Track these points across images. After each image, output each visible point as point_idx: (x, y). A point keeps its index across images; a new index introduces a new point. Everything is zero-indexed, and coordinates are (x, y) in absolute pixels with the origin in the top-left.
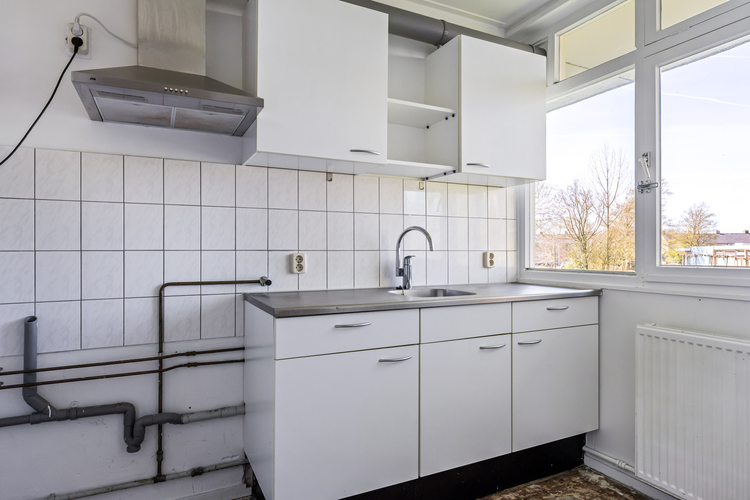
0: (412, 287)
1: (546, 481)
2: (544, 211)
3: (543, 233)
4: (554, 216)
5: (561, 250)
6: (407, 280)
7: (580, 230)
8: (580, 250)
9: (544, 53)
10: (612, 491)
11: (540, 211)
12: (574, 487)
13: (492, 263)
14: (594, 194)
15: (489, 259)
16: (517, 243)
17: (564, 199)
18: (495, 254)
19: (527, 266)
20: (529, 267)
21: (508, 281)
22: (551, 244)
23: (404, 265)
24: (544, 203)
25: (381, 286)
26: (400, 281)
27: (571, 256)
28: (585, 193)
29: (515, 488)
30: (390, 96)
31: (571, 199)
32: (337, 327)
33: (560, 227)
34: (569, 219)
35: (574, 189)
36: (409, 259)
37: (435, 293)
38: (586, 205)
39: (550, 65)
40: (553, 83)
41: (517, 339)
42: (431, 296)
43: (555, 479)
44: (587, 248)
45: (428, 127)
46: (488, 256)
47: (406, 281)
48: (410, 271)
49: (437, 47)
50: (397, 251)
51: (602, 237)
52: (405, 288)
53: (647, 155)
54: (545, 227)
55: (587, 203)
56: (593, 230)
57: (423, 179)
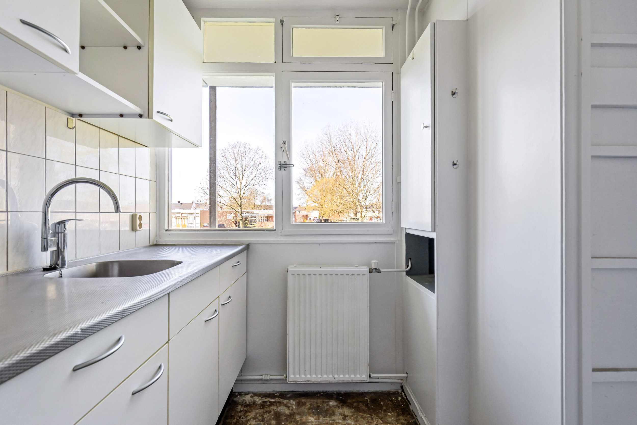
10: (266, 402)
12: (244, 416)
13: (140, 225)
15: (137, 222)
16: (156, 205)
18: (142, 216)
19: (167, 228)
21: (150, 244)
23: (56, 233)
36: (63, 225)
46: (137, 218)
52: (57, 267)
53: (284, 143)
57: (73, 115)
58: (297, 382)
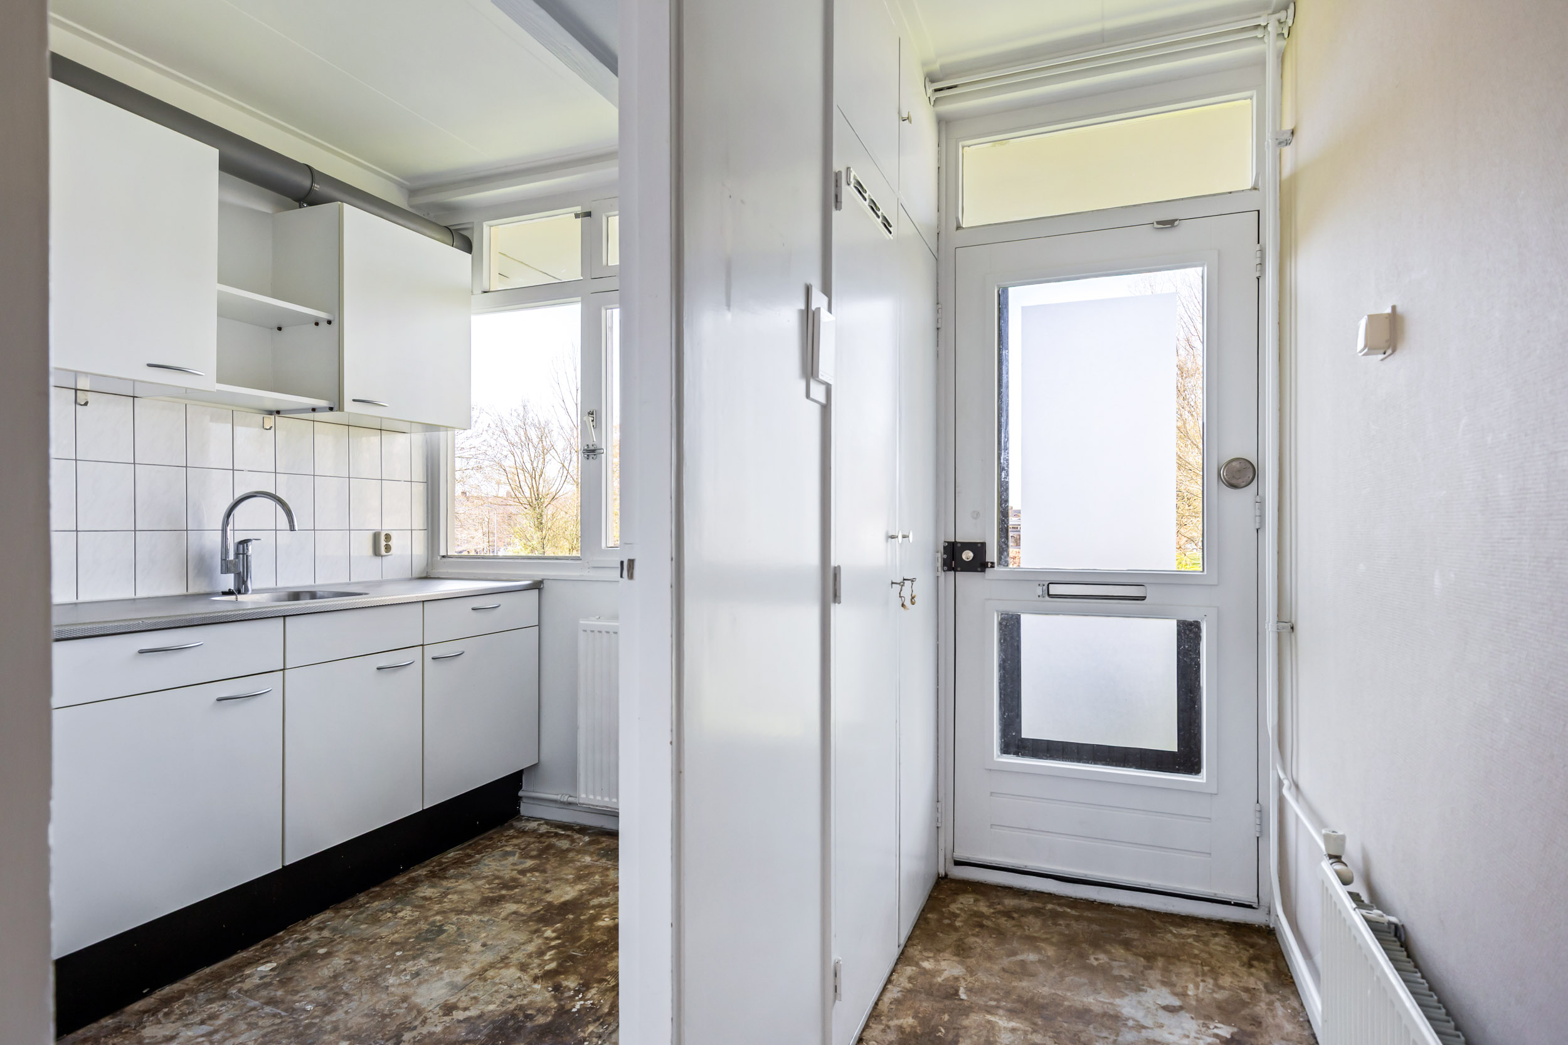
0: (253, 590)
1: (470, 845)
2: (469, 453)
3: (468, 493)
4: (486, 463)
5: (500, 525)
6: (243, 580)
7: (532, 490)
8: (532, 525)
9: (467, 245)
10: (552, 832)
11: (461, 451)
12: (507, 841)
13: (388, 548)
14: (554, 426)
15: (383, 543)
16: (427, 517)
17: (504, 432)
18: (393, 535)
19: (443, 553)
20: (446, 554)
21: (413, 576)
22: (482, 515)
23: (237, 555)
24: (468, 438)
25: (191, 591)
26: (228, 581)
27: (517, 536)
28: (540, 424)
29: (427, 862)
30: (219, 282)
31: (517, 433)
32: (142, 652)
33: (498, 483)
34: (514, 470)
35: (521, 416)
36: (245, 545)
37: (296, 596)
38: (543, 446)
39: (477, 266)
40: (480, 292)
41: (431, 651)
42: (289, 601)
43: (482, 839)
44: (543, 521)
45: (280, 329)
46: (383, 538)
47: (241, 583)
48: (249, 564)
49: (297, 204)
50: (224, 531)
51: (568, 503)
52: (239, 592)
53: (592, 414)
54: (471, 481)
55: (544, 443)
56: (553, 490)
57: (270, 413)
58: (591, 807)
